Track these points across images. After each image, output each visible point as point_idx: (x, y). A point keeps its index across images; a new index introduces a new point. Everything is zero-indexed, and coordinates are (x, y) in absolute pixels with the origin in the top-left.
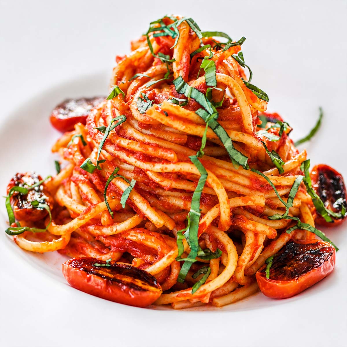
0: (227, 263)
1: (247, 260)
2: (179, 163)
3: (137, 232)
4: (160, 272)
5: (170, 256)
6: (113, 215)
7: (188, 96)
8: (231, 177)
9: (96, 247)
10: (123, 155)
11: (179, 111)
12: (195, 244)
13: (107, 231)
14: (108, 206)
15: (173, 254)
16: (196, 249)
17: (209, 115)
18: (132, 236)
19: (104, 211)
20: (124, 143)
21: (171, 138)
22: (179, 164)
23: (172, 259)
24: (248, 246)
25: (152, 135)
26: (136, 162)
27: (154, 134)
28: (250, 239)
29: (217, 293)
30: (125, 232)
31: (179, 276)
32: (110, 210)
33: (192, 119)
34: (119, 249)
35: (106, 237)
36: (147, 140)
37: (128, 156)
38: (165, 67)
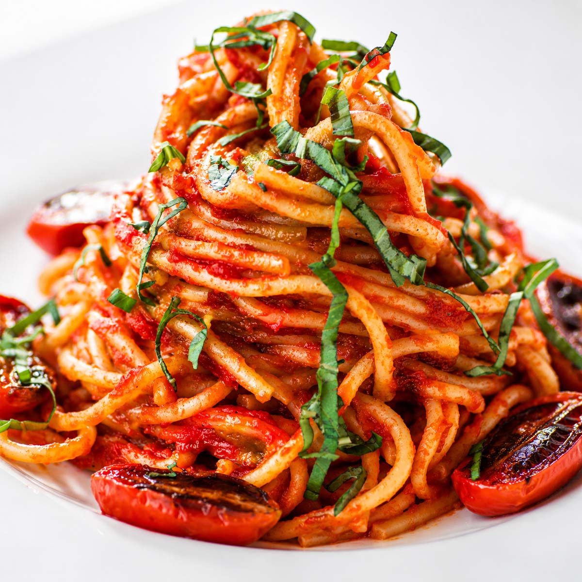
0: (394, 459)
1: (432, 451)
2: (293, 276)
3: (223, 411)
4: (273, 481)
5: (288, 450)
6: (175, 383)
7: (301, 156)
8: (391, 298)
9: (147, 448)
10: (187, 270)
11: (287, 182)
12: (332, 426)
13: (166, 415)
14: (165, 369)
15: (294, 445)
16: (335, 435)
17: (342, 187)
18: (214, 420)
19: (158, 378)
20: (188, 246)
21: (276, 234)
22: (293, 279)
23: (292, 455)
24: (431, 426)
25: (240, 230)
26: (212, 280)
27: (244, 228)
28: (434, 413)
29: (381, 515)
30: (201, 414)
31: (308, 488)
32: (168, 377)
33: (313, 195)
34: (191, 446)
35: (166, 426)
36: (231, 239)
37: (196, 269)
38: (252, 108)
